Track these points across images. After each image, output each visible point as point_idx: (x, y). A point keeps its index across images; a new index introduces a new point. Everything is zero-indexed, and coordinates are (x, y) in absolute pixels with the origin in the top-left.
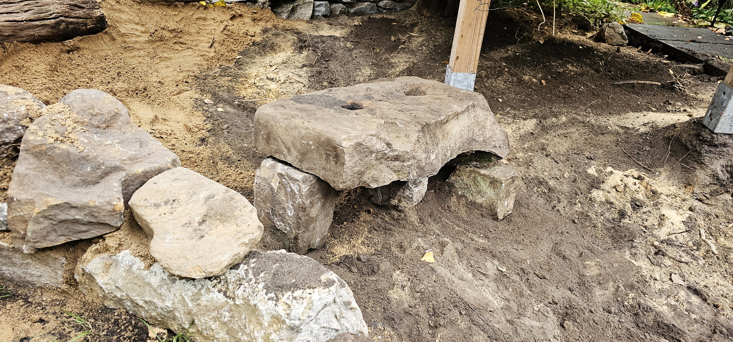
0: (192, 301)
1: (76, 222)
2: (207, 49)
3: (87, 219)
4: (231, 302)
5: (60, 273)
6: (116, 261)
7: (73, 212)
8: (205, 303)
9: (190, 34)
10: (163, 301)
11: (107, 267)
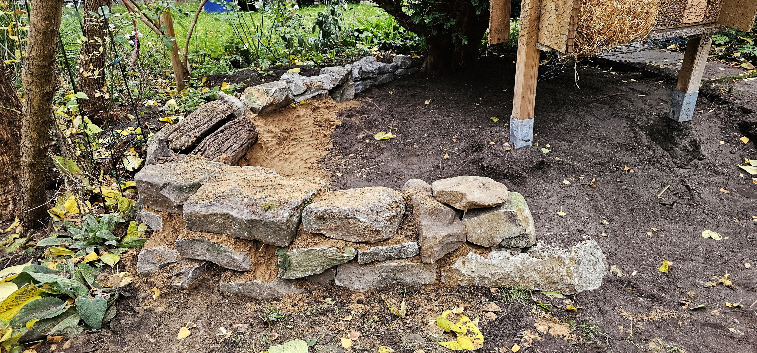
0: (521, 265)
1: (452, 243)
2: (311, 139)
3: (456, 240)
4: (541, 260)
5: (435, 274)
6: (468, 259)
7: (451, 238)
8: (528, 264)
9: (296, 131)
10: (504, 270)
11: (464, 263)
